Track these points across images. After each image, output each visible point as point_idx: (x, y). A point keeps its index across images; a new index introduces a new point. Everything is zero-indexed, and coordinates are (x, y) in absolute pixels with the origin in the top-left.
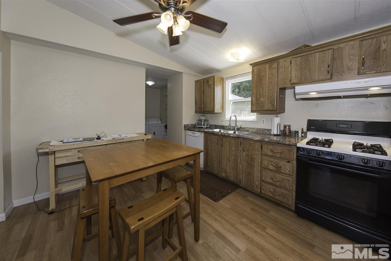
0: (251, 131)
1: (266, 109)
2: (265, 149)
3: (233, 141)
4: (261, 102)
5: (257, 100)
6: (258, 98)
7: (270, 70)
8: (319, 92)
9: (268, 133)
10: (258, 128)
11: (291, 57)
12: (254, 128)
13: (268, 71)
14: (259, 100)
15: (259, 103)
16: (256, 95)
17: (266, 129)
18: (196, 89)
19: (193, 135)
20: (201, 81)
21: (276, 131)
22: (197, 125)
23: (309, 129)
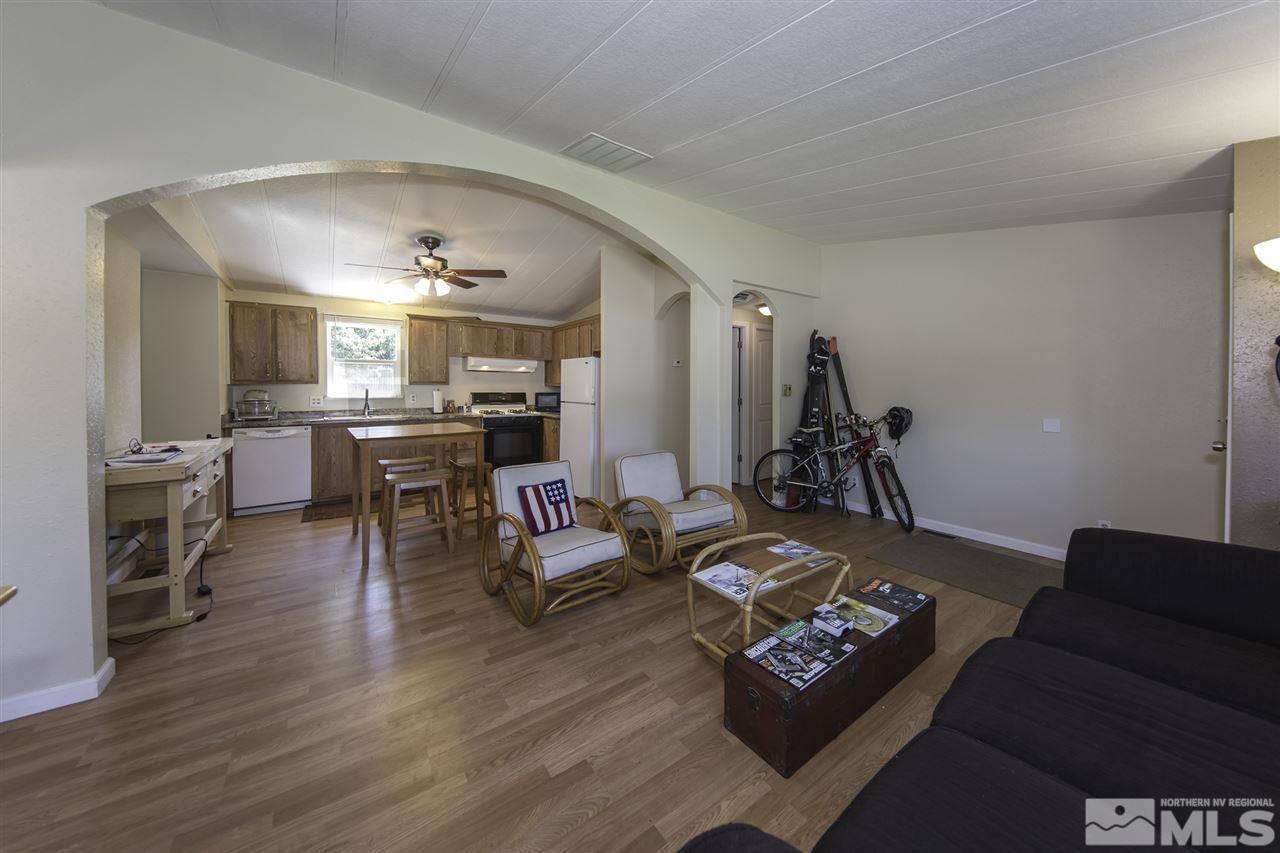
0: (392, 414)
1: (436, 379)
4: (427, 370)
5: (420, 367)
6: (422, 365)
7: (439, 331)
9: (423, 413)
10: (405, 409)
11: (464, 323)
12: (398, 409)
14: (423, 369)
15: (423, 372)
16: (419, 361)
17: (419, 409)
18: (238, 324)
19: (270, 435)
20: (262, 307)
21: (438, 408)
22: (240, 414)
23: (475, 402)
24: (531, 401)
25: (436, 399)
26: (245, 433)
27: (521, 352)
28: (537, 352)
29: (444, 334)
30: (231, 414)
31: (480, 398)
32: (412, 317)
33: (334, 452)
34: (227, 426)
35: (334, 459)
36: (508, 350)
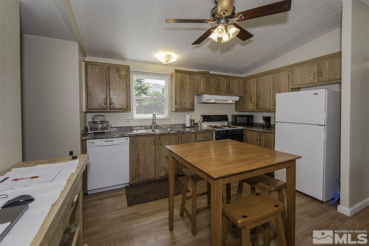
0: (165, 127)
1: (188, 108)
2: (199, 137)
3: (173, 137)
4: (184, 103)
5: (181, 101)
6: (182, 100)
7: (190, 80)
8: (216, 100)
9: (179, 127)
10: (170, 125)
11: (202, 75)
12: (167, 125)
13: (188, 80)
14: (182, 101)
15: (182, 104)
16: (180, 97)
17: (177, 125)
18: (89, 74)
19: (107, 144)
20: (101, 65)
21: (188, 124)
22: (91, 130)
23: (204, 121)
24: (230, 120)
25: (186, 119)
26: (94, 143)
27: (229, 92)
28: (236, 92)
29: (192, 81)
30: (86, 129)
31: (206, 118)
32: (177, 71)
33: (141, 153)
34: (84, 138)
35: (141, 157)
36: (222, 90)
